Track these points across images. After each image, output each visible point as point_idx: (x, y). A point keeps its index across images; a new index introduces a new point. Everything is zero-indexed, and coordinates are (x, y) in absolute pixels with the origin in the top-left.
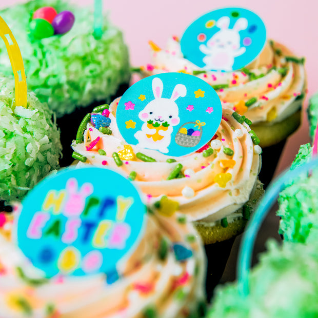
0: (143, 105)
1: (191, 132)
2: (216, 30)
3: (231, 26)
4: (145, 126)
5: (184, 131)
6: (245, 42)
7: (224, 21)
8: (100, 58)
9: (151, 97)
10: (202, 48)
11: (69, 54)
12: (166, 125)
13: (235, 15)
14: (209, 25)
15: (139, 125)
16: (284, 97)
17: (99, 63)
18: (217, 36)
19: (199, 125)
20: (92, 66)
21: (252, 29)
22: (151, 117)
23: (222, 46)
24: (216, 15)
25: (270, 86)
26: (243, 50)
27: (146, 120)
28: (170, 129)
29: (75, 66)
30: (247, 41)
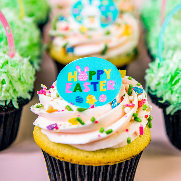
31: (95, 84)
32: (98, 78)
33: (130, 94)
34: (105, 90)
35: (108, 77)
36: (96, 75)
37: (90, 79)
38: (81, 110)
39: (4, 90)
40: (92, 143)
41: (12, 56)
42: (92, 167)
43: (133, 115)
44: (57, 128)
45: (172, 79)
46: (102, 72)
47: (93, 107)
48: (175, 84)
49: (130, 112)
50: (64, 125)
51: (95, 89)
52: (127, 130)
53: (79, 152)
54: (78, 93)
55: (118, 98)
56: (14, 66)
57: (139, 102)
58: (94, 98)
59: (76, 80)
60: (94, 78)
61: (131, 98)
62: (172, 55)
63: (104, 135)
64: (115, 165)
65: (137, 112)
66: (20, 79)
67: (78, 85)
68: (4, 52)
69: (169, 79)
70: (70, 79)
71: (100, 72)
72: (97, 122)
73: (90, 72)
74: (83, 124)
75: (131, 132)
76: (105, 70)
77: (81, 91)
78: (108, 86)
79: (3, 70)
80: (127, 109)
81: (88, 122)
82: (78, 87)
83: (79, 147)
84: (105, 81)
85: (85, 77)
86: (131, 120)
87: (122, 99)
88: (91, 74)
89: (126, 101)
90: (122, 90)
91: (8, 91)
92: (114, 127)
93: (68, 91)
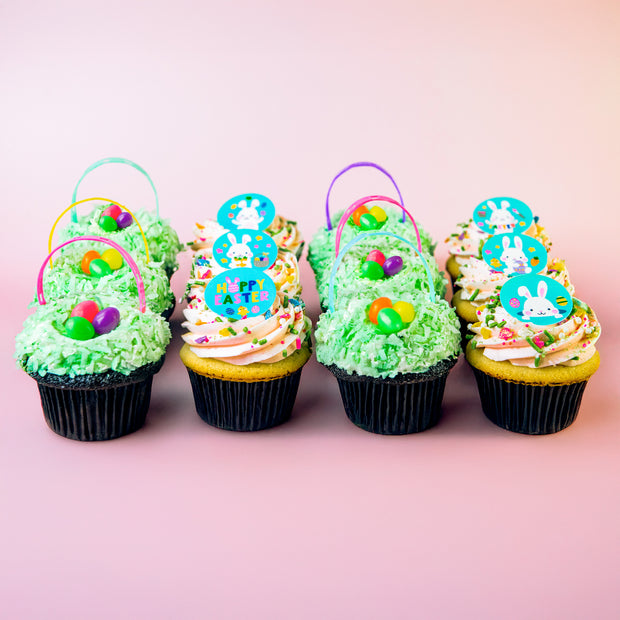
0: (227, 250)
1: (262, 259)
2: (239, 209)
3: (249, 206)
4: (233, 260)
5: (258, 259)
6: (261, 214)
7: (243, 203)
8: (166, 238)
9: (230, 245)
10: (234, 222)
11: (149, 236)
12: (245, 258)
13: (249, 198)
14: (233, 207)
15: (230, 261)
16: (294, 245)
17: (167, 241)
18: (241, 213)
19: (265, 254)
20: (163, 244)
21: (264, 205)
22: (235, 255)
23: (247, 218)
24: (237, 199)
25: (285, 238)
26: (262, 219)
27: (232, 257)
28: (249, 260)
29: (154, 244)
30: (263, 213)
31: (247, 296)
32: (250, 289)
33: (285, 306)
34: (257, 301)
35: (261, 288)
36: (247, 286)
37: (242, 290)
38: (232, 321)
39: (135, 351)
40: (243, 356)
41: (143, 310)
42: (245, 383)
43: (289, 327)
44: (207, 340)
45: (346, 333)
46: (255, 283)
47: (245, 318)
48: (350, 339)
49: (285, 323)
50: (215, 338)
51: (247, 301)
52: (282, 342)
53: (231, 367)
54: (228, 305)
55: (272, 309)
56: (147, 322)
57: (296, 314)
58: (246, 309)
59: (225, 292)
60: (246, 289)
61: (287, 310)
62: (347, 305)
63: (257, 346)
64: (270, 382)
65: (294, 324)
66: (154, 339)
67: (228, 297)
68: (133, 306)
69: (342, 333)
70: (219, 291)
71: (252, 283)
72: (249, 332)
73: (241, 283)
74: (235, 334)
75: (287, 345)
76: (257, 281)
77: (231, 302)
78: (262, 296)
79: (134, 327)
80: (282, 321)
81: (241, 333)
82: (228, 299)
83: (228, 361)
84: (258, 292)
85: (236, 288)
86: (287, 333)
87: (277, 311)
88: (242, 285)
89: (282, 311)
90: (277, 301)
91: (140, 353)
92: (269, 338)
93: (217, 303)
